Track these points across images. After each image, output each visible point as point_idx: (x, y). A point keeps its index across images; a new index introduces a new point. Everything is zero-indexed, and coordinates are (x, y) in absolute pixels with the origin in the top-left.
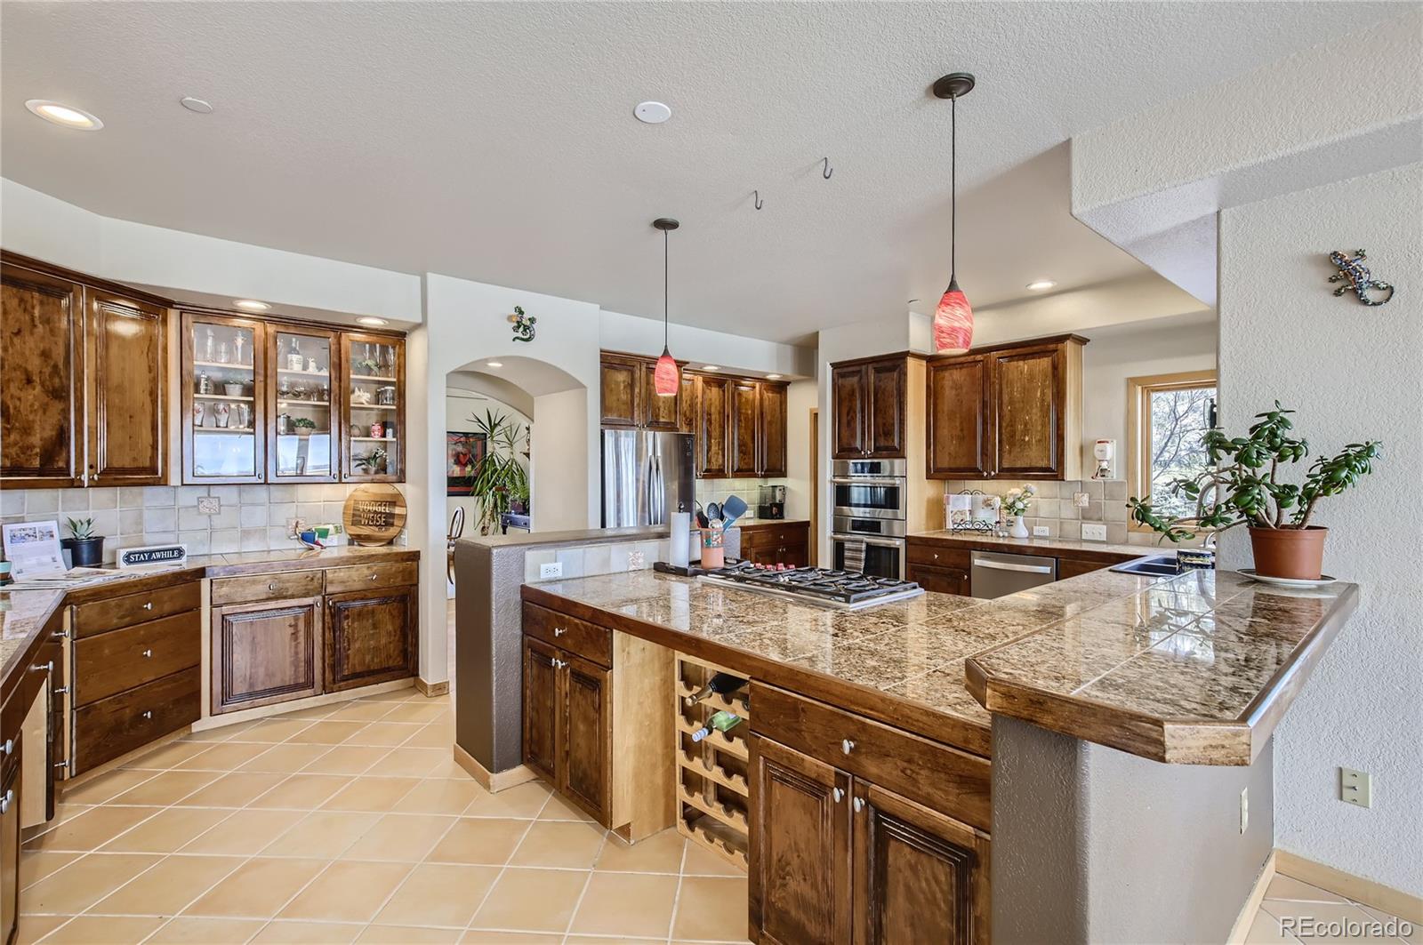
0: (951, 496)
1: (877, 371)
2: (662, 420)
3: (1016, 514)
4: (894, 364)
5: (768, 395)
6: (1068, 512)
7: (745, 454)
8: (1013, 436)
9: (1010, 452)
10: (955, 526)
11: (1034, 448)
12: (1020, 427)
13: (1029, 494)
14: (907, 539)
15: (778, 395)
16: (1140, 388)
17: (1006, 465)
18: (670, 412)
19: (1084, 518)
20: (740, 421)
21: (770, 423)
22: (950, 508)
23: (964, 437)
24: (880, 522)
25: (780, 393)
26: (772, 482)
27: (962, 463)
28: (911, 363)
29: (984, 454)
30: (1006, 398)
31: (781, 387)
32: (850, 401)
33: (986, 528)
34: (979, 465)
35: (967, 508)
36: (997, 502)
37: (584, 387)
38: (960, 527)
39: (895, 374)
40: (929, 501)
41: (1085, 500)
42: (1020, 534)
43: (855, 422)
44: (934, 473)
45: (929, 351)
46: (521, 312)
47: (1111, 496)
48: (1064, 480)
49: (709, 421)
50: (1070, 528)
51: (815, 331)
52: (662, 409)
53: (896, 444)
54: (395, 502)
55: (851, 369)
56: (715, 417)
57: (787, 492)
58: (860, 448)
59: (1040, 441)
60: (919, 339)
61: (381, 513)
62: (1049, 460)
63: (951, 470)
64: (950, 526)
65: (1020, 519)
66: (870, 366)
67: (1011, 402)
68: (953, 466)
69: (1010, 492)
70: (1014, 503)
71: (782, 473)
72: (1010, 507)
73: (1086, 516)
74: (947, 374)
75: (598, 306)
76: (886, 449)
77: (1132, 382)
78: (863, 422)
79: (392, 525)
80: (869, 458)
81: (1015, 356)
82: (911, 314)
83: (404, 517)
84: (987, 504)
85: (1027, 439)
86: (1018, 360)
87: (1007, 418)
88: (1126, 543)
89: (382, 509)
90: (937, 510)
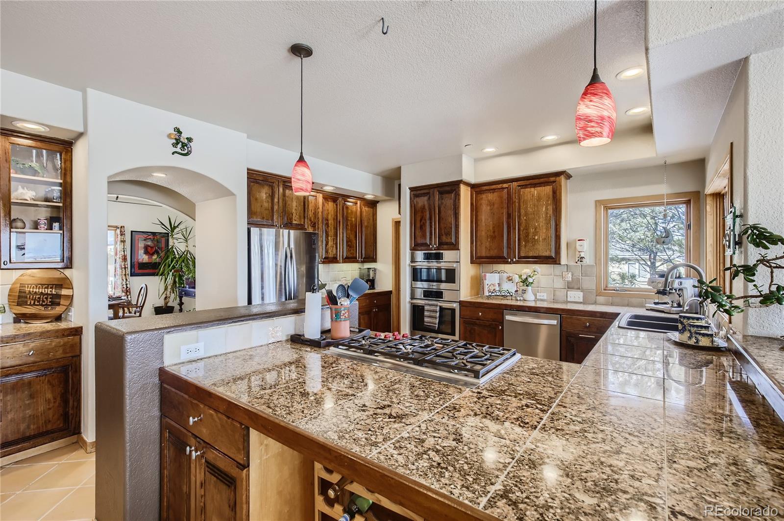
0: (487, 274)
1: (441, 193)
2: (294, 222)
3: (527, 286)
4: (451, 188)
5: (366, 209)
6: (559, 284)
7: (350, 247)
8: (527, 236)
9: (525, 246)
10: (490, 294)
11: (541, 243)
12: (532, 230)
13: (536, 273)
14: (461, 303)
15: (372, 209)
16: (603, 206)
17: (523, 254)
18: (300, 216)
19: (568, 288)
20: (347, 225)
21: (367, 227)
22: (486, 282)
23: (495, 237)
24: (442, 292)
25: (373, 208)
26: (367, 265)
27: (494, 253)
28: (463, 188)
29: (509, 247)
30: (523, 211)
31: (373, 204)
32: (422, 212)
33: (508, 294)
34: (505, 255)
35: (497, 282)
36: (516, 279)
37: (233, 194)
38: (493, 294)
39: (453, 195)
40: (472, 278)
41: (569, 277)
42: (530, 299)
43: (425, 226)
44: (477, 259)
45: (473, 181)
46: (179, 132)
47: (584, 274)
48: (560, 264)
49: (327, 224)
50: (561, 294)
51: (398, 166)
52: (294, 215)
53: (453, 240)
54: (62, 285)
55: (422, 192)
56: (331, 222)
57: (377, 272)
58: (429, 243)
59: (545, 239)
60: (471, 173)
61: (47, 294)
62: (551, 251)
63: (487, 257)
64: (487, 293)
65: (530, 288)
66: (436, 190)
67: (526, 214)
68: (488, 255)
69: (523, 272)
70: (527, 278)
71: (374, 260)
72: (525, 281)
73: (570, 286)
74: (484, 196)
75: (245, 135)
76: (447, 244)
77: (598, 203)
78: (431, 227)
79: (59, 304)
80: (434, 250)
81: (529, 185)
82: (463, 155)
83: (71, 298)
84: (510, 279)
85: (536, 238)
86: (531, 187)
87: (523, 225)
88: (595, 303)
89: (49, 291)
90: (478, 283)
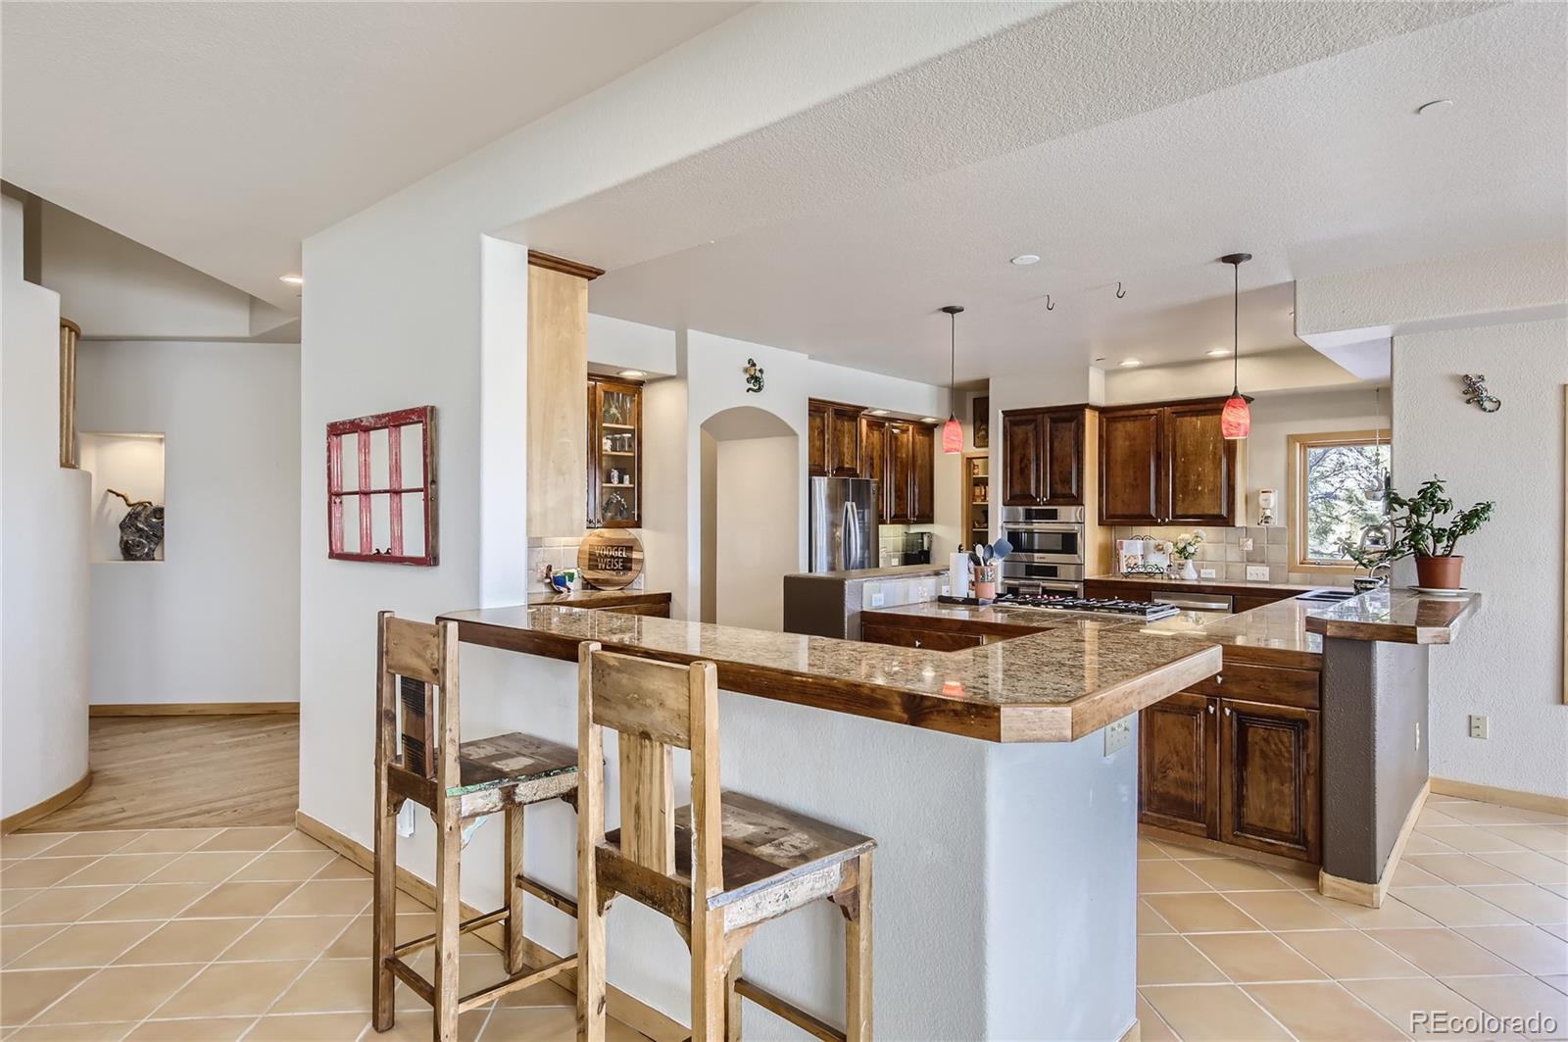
0: (1125, 541)
1: (1053, 421)
2: (846, 466)
3: (1186, 558)
4: (1070, 416)
6: (1233, 555)
7: (900, 500)
8: (1186, 485)
9: (1183, 500)
10: (1129, 570)
11: (1207, 496)
12: (1193, 478)
13: (1199, 539)
14: (1086, 582)
15: (927, 438)
16: (1298, 445)
17: (1179, 512)
18: (852, 457)
19: (1248, 561)
20: (896, 465)
22: (1123, 553)
23: (1137, 486)
24: (1056, 567)
25: (928, 435)
26: (915, 529)
27: (1136, 510)
28: (1088, 413)
29: (1158, 501)
30: (1179, 451)
31: (927, 430)
32: (1024, 449)
33: (1157, 571)
34: (1153, 513)
35: (1140, 552)
36: (1170, 548)
37: (795, 434)
38: (1134, 571)
39: (1073, 424)
40: (1100, 547)
41: (1249, 545)
42: (1190, 575)
43: (1029, 470)
44: (1108, 519)
45: (1102, 402)
46: (754, 365)
47: (1272, 541)
48: (1234, 526)
49: (872, 465)
50: (1236, 570)
51: (985, 377)
52: (846, 455)
53: (1074, 491)
54: (632, 547)
55: (1024, 418)
56: (876, 461)
57: (934, 538)
58: (1034, 495)
59: (1212, 490)
60: (1099, 391)
61: (618, 557)
62: (1221, 508)
63: (1124, 516)
64: (1124, 570)
65: (1190, 561)
66: (1046, 416)
67: (1185, 454)
68: (1127, 513)
69: (1180, 537)
70: (1185, 548)
72: (1182, 551)
73: (1251, 559)
74: (1120, 426)
75: (807, 356)
76: (1064, 496)
77: (1291, 439)
78: (1038, 470)
79: (630, 569)
80: (1044, 505)
81: (1189, 411)
82: (1091, 368)
83: (641, 561)
84: (1159, 549)
85: (1200, 488)
86: (1192, 416)
87: (1180, 469)
88: (1287, 582)
89: (619, 554)
90: (1110, 555)
